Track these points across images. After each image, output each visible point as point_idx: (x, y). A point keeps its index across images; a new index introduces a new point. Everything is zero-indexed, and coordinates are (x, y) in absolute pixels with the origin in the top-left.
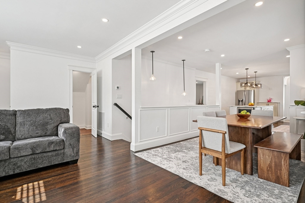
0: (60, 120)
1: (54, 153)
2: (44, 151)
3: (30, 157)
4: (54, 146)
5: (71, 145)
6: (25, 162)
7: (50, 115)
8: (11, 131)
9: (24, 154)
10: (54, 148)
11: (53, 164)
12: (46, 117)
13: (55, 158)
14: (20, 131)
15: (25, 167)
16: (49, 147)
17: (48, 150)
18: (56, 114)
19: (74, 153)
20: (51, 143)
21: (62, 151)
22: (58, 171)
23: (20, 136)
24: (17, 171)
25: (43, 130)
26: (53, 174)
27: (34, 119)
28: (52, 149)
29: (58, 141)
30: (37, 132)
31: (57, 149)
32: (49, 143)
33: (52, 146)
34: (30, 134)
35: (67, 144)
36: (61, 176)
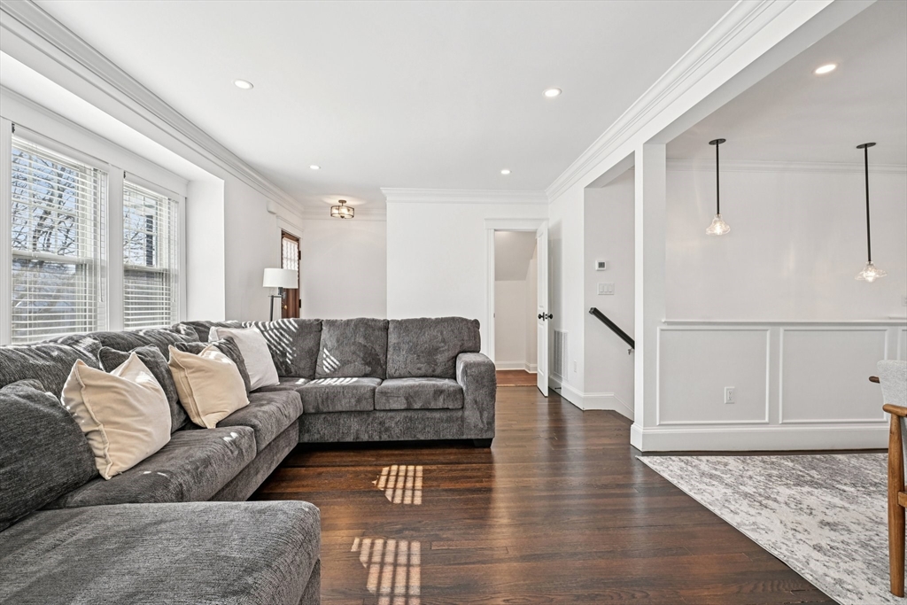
0: (460, 343)
1: (444, 415)
2: (426, 407)
3: (404, 414)
4: (444, 400)
5: (476, 401)
6: (396, 423)
7: (442, 334)
8: (379, 360)
9: (395, 406)
10: (444, 403)
11: (442, 438)
12: (435, 337)
13: (445, 425)
14: (395, 361)
15: (397, 434)
16: (435, 400)
17: (433, 406)
18: (453, 331)
19: (483, 422)
20: (439, 392)
21: (460, 413)
22: (452, 454)
23: (393, 371)
24: (385, 438)
25: (429, 363)
26: (441, 458)
27: (415, 340)
28: (440, 404)
29: (452, 389)
30: (419, 365)
31: (450, 407)
32: (435, 392)
33: (441, 399)
34: (408, 369)
35: (469, 399)
36: (454, 467)
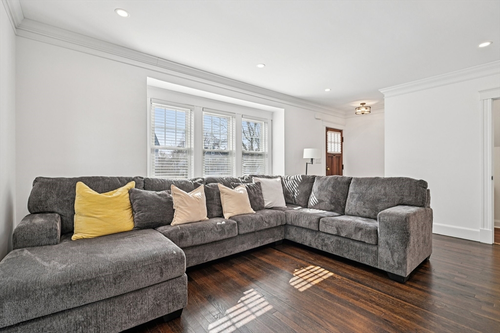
1: (364, 247)
2: (349, 237)
3: (336, 238)
4: (362, 235)
5: (388, 243)
6: (331, 242)
7: (385, 188)
9: (330, 231)
10: (361, 237)
11: (361, 261)
12: (380, 191)
13: (363, 253)
14: (351, 203)
15: (331, 250)
16: (355, 233)
17: (353, 237)
18: (395, 188)
19: (393, 261)
20: (359, 228)
21: (375, 248)
23: (348, 211)
24: (325, 249)
25: (371, 209)
28: (359, 238)
29: (368, 229)
30: (364, 209)
31: (366, 242)
32: (356, 228)
33: (360, 233)
34: (357, 211)
35: (382, 239)
